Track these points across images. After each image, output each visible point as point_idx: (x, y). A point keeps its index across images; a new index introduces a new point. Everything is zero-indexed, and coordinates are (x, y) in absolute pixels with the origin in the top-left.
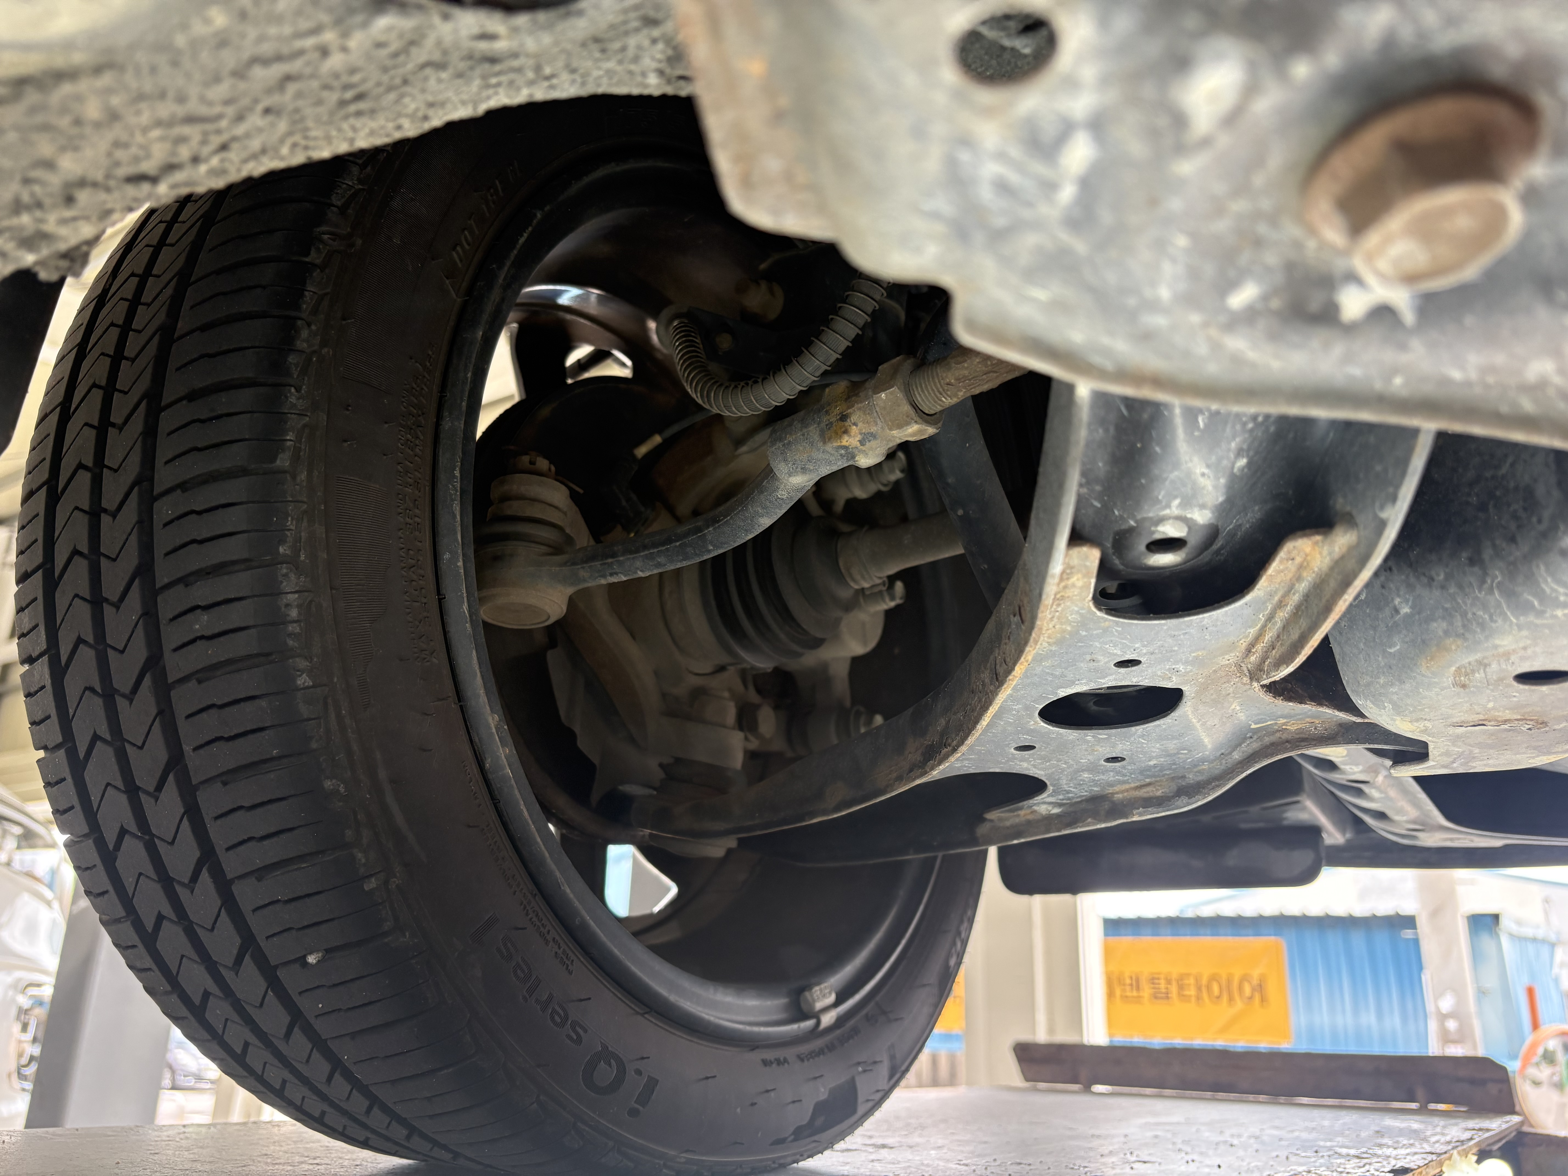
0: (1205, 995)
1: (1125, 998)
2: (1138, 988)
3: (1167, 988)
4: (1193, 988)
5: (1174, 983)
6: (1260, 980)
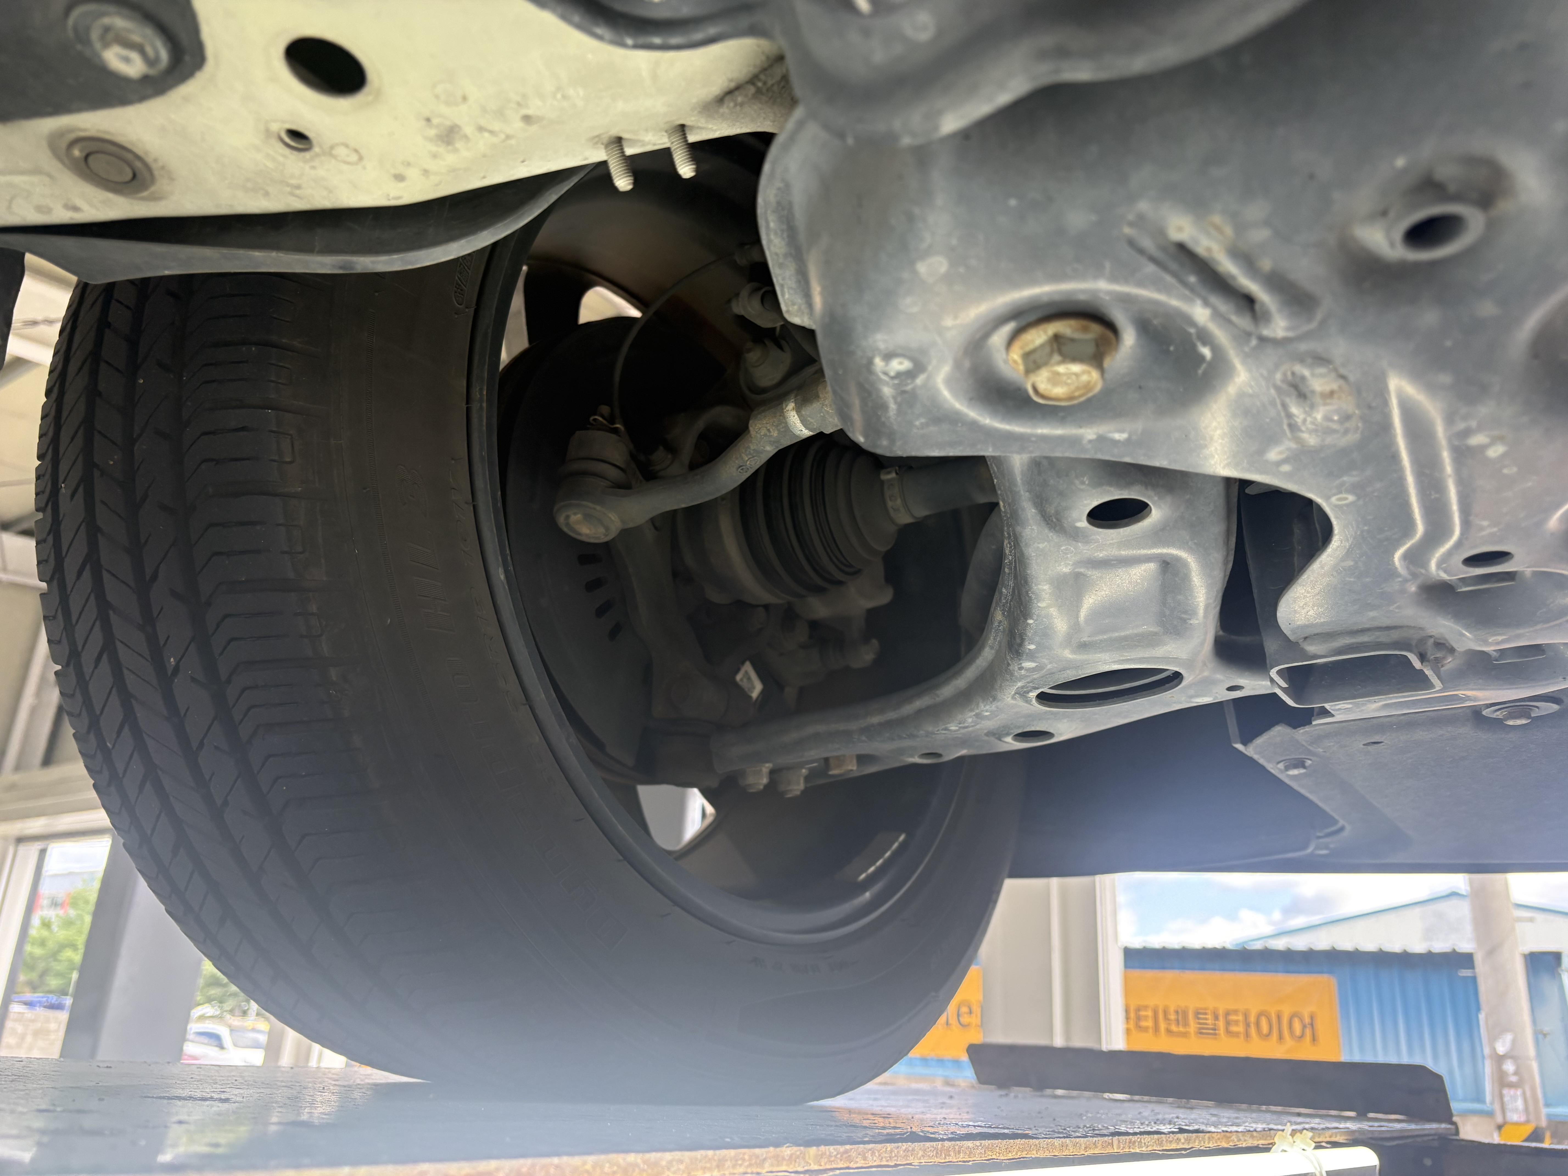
0: (1253, 1030)
1: (1169, 1031)
2: (1186, 1024)
3: (1215, 1025)
4: (1241, 1024)
5: (1221, 1018)
6: (1311, 1018)
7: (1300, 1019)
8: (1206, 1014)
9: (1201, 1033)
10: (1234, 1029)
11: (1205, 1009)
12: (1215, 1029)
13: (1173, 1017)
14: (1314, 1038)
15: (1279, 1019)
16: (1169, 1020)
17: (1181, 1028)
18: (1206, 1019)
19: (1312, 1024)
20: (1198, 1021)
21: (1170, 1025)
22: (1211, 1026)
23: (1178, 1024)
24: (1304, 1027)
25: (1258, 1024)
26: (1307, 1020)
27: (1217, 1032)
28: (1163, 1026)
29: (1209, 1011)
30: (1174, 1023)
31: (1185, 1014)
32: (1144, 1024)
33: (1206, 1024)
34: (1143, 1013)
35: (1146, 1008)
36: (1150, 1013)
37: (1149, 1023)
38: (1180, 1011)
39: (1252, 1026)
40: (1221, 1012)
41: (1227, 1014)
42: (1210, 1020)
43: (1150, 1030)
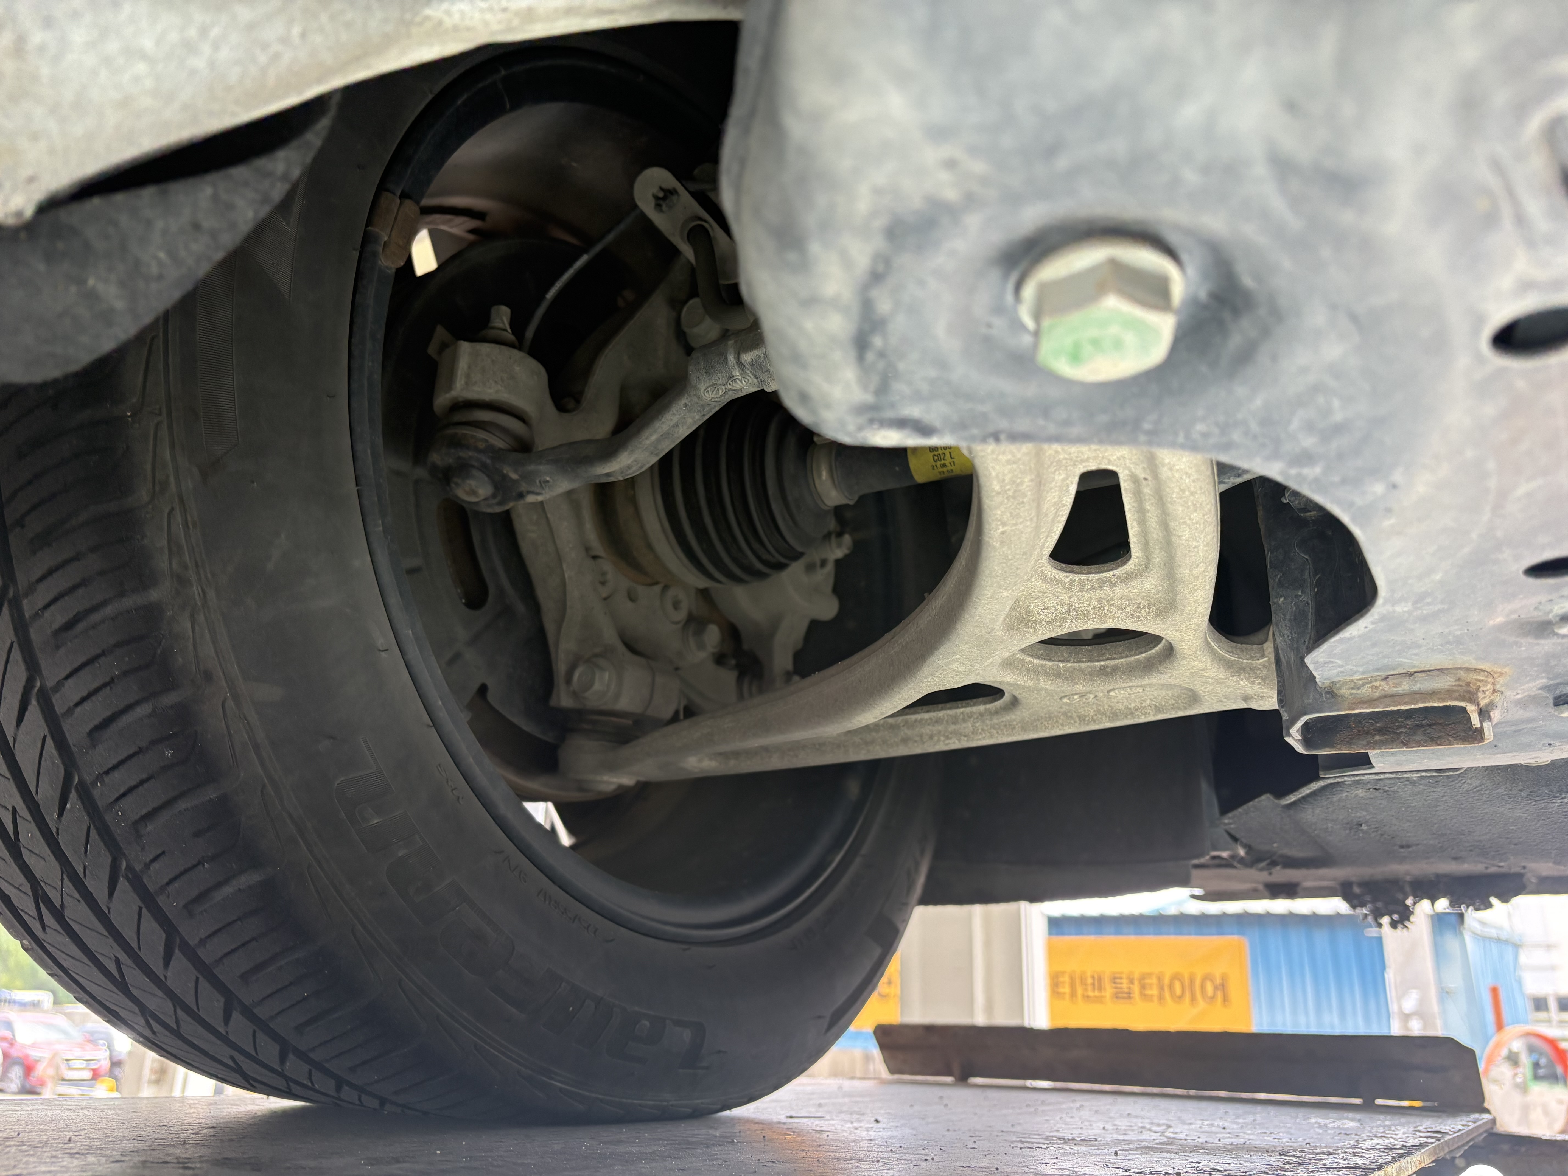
0: (1167, 994)
2: (1102, 988)
3: (1129, 988)
4: (1155, 987)
5: (1136, 982)
6: (1223, 979)
7: (1212, 981)
8: (1121, 978)
9: (1117, 997)
10: (1149, 992)
11: (1122, 973)
12: (1130, 993)
13: (1090, 981)
14: (1226, 999)
15: (1192, 981)
16: (1086, 985)
17: (1097, 993)
18: (1121, 983)
19: (1223, 985)
20: (1114, 985)
21: (1086, 990)
22: (1126, 990)
23: (1094, 989)
24: (1216, 988)
25: (1171, 987)
26: (1218, 981)
27: (1132, 995)
28: (1080, 991)
29: (1124, 976)
30: (1090, 988)
31: (1100, 979)
32: (1061, 990)
33: (1121, 988)
34: (1061, 979)
35: (1063, 973)
36: (1066, 979)
37: (1066, 989)
38: (1096, 976)
39: (1166, 989)
40: (1136, 976)
41: (1143, 977)
42: (1125, 984)
43: (1067, 997)
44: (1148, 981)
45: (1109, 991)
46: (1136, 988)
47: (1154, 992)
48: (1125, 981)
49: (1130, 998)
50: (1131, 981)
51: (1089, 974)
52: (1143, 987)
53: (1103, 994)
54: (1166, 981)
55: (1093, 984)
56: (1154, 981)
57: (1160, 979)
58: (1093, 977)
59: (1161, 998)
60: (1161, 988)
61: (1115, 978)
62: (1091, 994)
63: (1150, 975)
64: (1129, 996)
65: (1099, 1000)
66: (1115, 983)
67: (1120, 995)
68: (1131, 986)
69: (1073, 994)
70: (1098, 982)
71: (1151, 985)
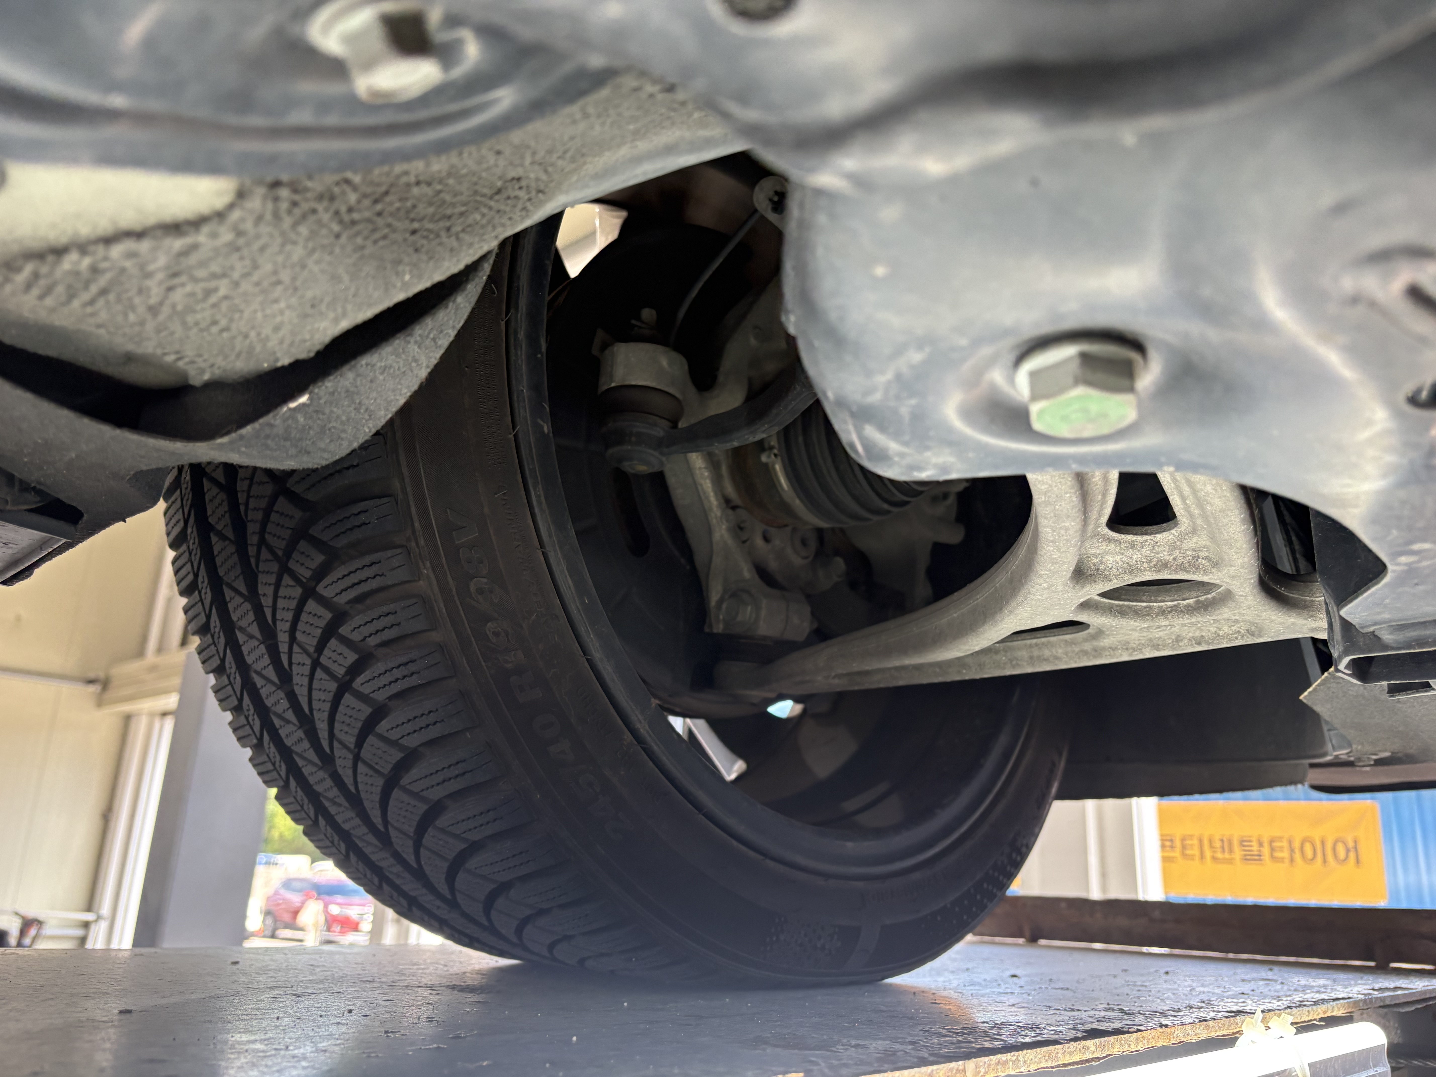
0: (1297, 856)
1: (1214, 859)
2: (1231, 851)
3: (1260, 851)
4: (1285, 850)
5: (1266, 845)
6: (1355, 842)
7: (1345, 844)
9: (1245, 859)
10: (1279, 855)
11: (1250, 837)
12: (1260, 856)
14: (1358, 861)
15: (1323, 843)
16: (1215, 847)
17: (1227, 856)
18: (1251, 846)
19: (1356, 848)
20: (1243, 848)
21: (1215, 852)
22: (1256, 853)
23: (1223, 851)
24: (1348, 851)
25: (1302, 849)
26: (1351, 844)
27: (1262, 858)
28: (1208, 854)
29: (1254, 839)
30: (1219, 850)
31: (1230, 842)
32: (1189, 852)
33: (1250, 851)
34: (1188, 842)
35: (1191, 837)
36: (1195, 842)
37: (1196, 852)
38: (1225, 839)
39: (1297, 852)
40: (1265, 839)
41: (1272, 840)
42: (1255, 848)
43: (1197, 858)
44: (1277, 844)
45: (1238, 853)
46: (1266, 850)
47: (1285, 854)
48: (1255, 844)
49: (1260, 860)
50: (1261, 844)
51: (1217, 837)
52: (1272, 850)
53: (1233, 856)
54: (1297, 845)
55: (1223, 848)
56: (1285, 844)
57: (1290, 842)
58: (1222, 840)
59: (1292, 860)
60: (1292, 851)
61: (1243, 841)
62: (1219, 855)
63: (1280, 839)
64: (1258, 858)
65: (1230, 861)
66: (1244, 846)
67: (1249, 857)
68: (1261, 849)
69: (1202, 856)
70: (1227, 845)
71: (1281, 849)
